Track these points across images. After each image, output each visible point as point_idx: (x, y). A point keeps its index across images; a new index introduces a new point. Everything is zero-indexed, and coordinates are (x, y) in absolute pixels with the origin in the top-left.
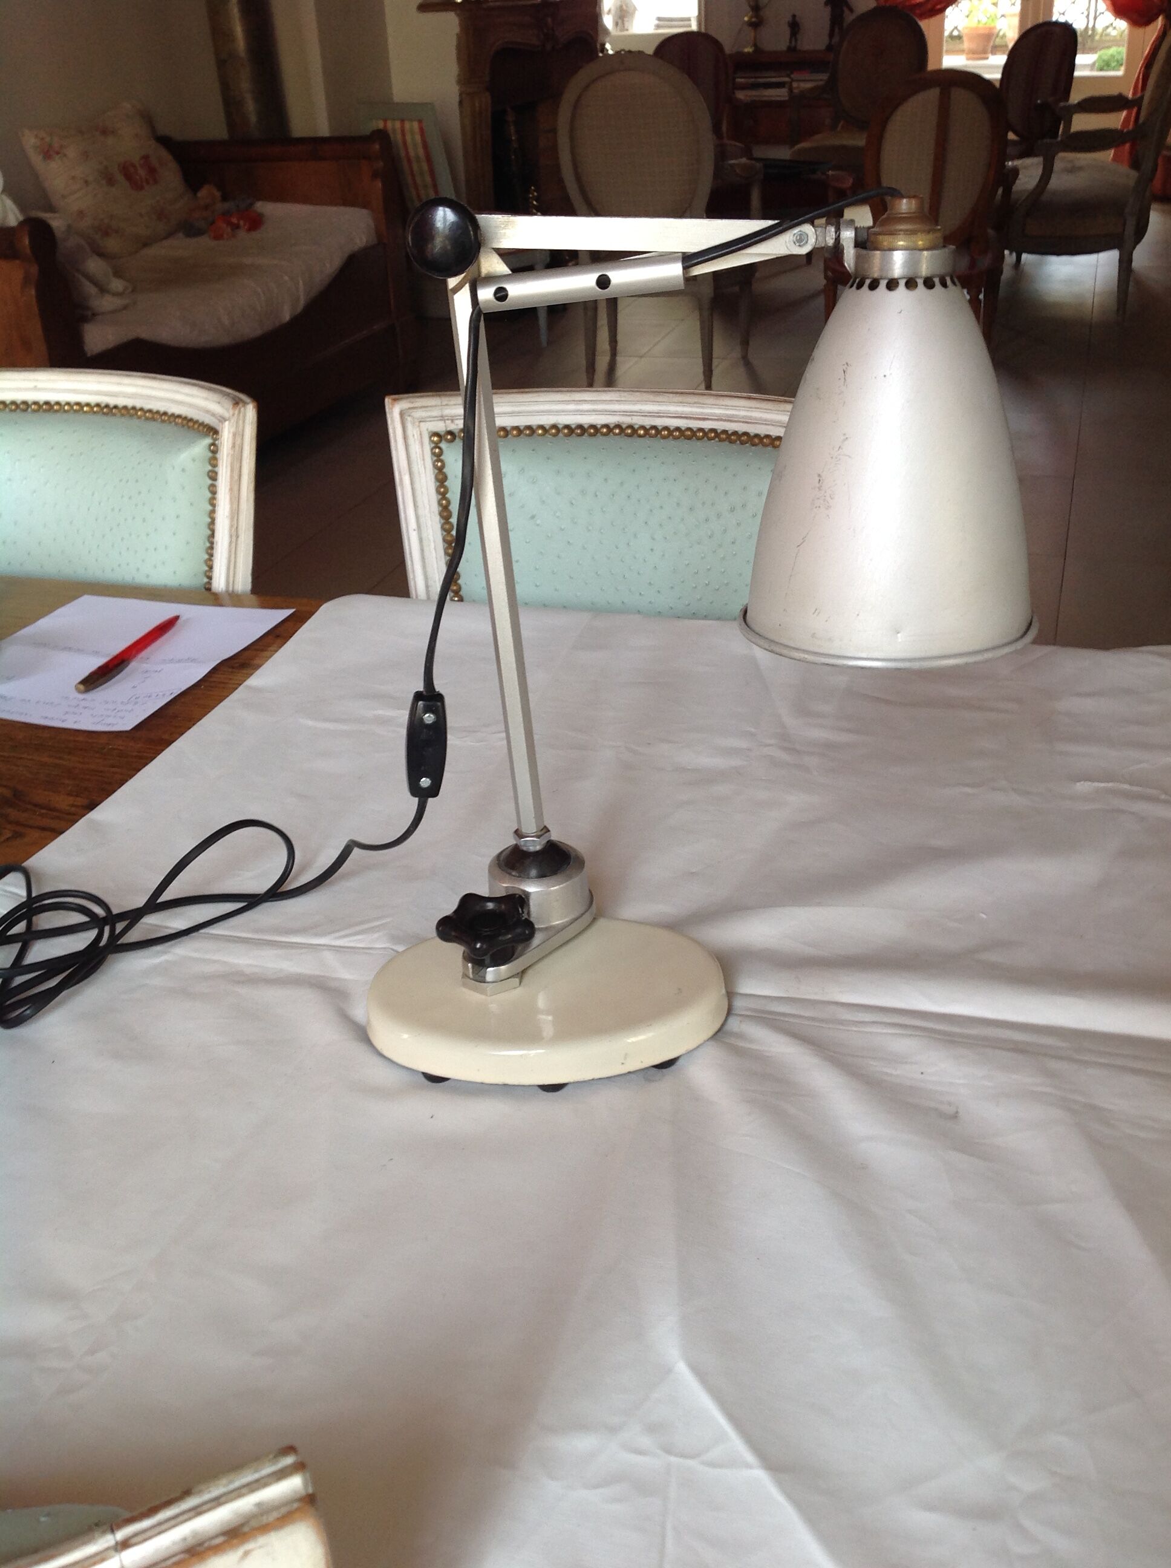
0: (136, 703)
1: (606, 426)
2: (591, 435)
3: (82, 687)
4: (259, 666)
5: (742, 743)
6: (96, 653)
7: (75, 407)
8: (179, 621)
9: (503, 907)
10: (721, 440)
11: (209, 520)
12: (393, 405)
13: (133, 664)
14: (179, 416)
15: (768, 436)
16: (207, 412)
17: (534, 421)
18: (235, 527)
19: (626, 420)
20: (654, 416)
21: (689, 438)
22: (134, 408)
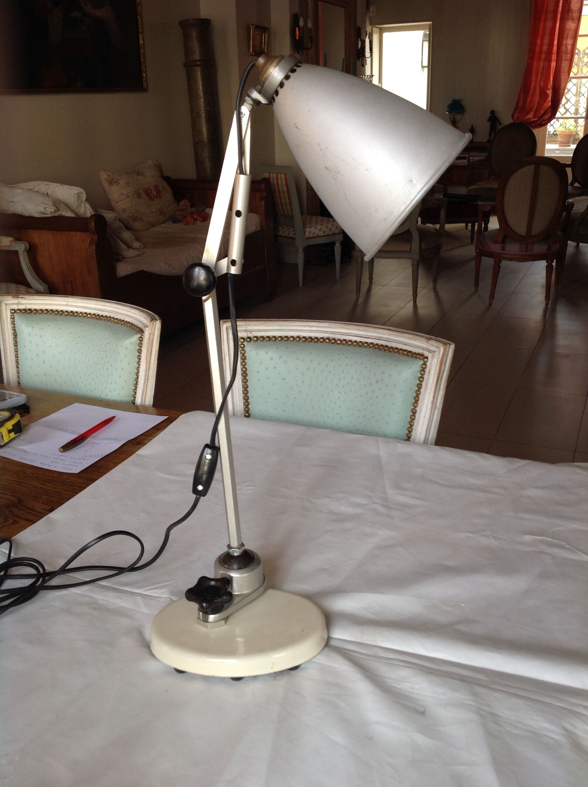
0: (85, 459)
1: (322, 338)
2: (315, 342)
3: (62, 450)
4: (145, 444)
5: (363, 501)
6: (73, 432)
7: (84, 315)
8: (115, 419)
9: (219, 584)
10: (375, 348)
11: (137, 371)
12: (223, 324)
13: (89, 439)
14: (129, 323)
15: (396, 348)
16: (141, 322)
17: (289, 334)
18: (147, 375)
19: (332, 336)
20: (345, 335)
21: (360, 346)
22: (110, 317)
